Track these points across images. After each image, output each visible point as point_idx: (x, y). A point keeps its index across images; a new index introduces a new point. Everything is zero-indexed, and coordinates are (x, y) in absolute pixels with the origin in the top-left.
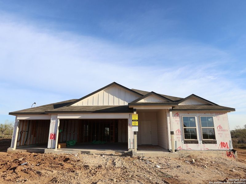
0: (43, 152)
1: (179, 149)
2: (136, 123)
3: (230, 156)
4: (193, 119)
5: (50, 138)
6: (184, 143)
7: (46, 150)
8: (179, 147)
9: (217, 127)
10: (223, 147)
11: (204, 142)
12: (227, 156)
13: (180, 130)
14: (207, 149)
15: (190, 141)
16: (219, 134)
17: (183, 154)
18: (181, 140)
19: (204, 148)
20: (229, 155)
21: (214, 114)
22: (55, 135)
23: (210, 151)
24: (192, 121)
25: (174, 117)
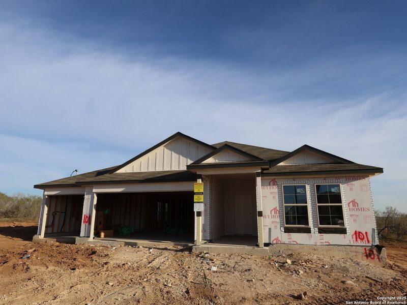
0: (73, 242)
1: (275, 242)
2: (201, 197)
3: (372, 256)
4: (302, 189)
5: (84, 222)
6: (285, 232)
7: (77, 238)
8: (276, 239)
9: (349, 204)
10: (358, 239)
11: (321, 231)
12: (366, 257)
13: (278, 209)
14: (328, 244)
15: (295, 228)
16: (351, 216)
17: (281, 251)
18: (279, 226)
19: (322, 241)
20: (369, 255)
21: (344, 180)
22: (90, 217)
23: (331, 246)
24: (299, 193)
25: (269, 187)
